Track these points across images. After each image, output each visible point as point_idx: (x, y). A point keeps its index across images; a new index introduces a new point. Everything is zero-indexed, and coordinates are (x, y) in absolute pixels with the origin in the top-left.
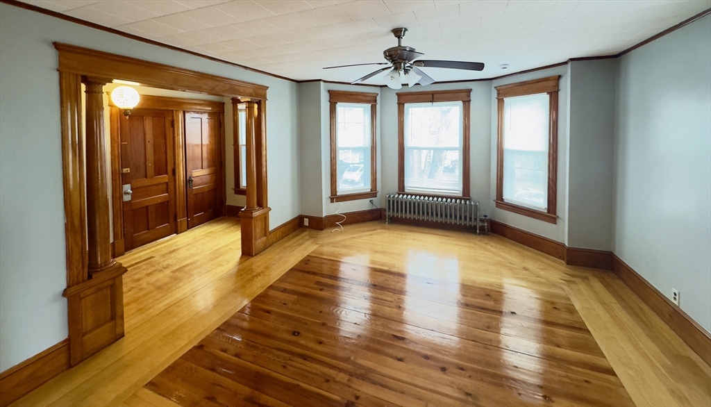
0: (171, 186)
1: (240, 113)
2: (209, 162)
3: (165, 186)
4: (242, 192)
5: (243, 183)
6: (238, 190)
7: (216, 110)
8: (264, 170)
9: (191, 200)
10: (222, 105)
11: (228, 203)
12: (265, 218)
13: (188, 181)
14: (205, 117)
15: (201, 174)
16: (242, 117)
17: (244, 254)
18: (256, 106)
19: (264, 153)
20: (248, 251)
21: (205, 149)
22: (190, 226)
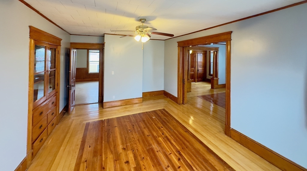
0: (194, 71)
1: (211, 53)
2: (203, 66)
3: (193, 71)
5: (212, 73)
6: (210, 75)
7: (205, 53)
8: (217, 68)
9: (198, 76)
10: (206, 51)
11: (207, 78)
12: (217, 80)
13: (198, 70)
14: (202, 54)
15: (200, 69)
16: (212, 55)
17: (211, 88)
18: (216, 52)
19: (217, 64)
21: (202, 63)
22: (198, 81)
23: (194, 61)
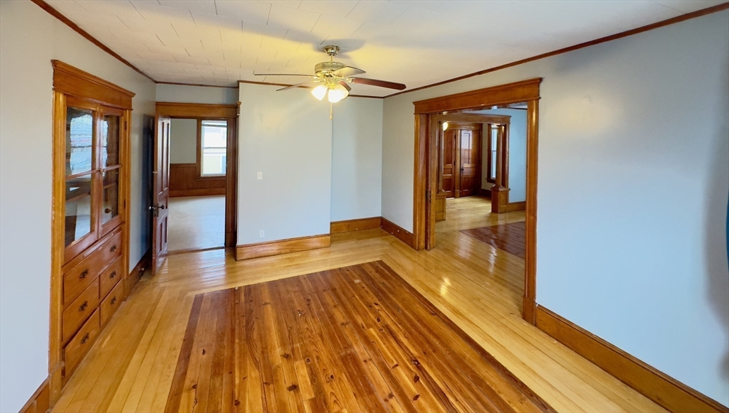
0: (453, 171)
1: (493, 130)
2: (472, 160)
3: (450, 170)
4: (493, 181)
5: (494, 176)
6: (489, 180)
7: (477, 128)
8: (507, 165)
9: (462, 184)
10: (481, 125)
11: (483, 188)
12: (506, 194)
13: (462, 169)
14: (471, 132)
15: (467, 166)
16: (495, 133)
17: (493, 211)
18: (503, 127)
19: (507, 155)
20: (495, 210)
21: (470, 152)
22: (462, 196)
23: (454, 147)
